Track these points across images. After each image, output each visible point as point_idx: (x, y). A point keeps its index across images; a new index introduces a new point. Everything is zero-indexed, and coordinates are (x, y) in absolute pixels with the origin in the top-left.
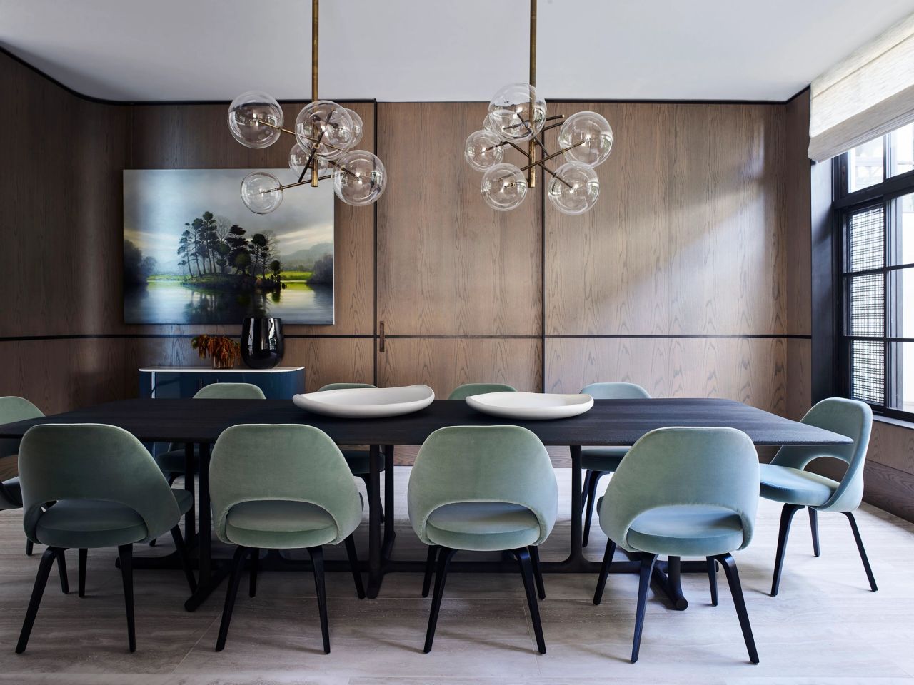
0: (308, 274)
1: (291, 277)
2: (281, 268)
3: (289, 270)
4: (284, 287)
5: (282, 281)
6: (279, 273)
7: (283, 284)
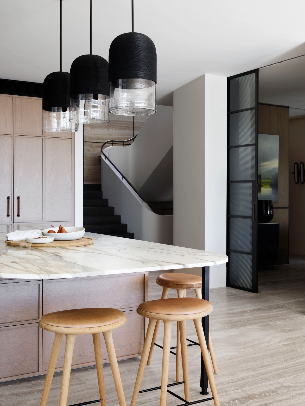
0: (270, 181)
1: (265, 182)
2: (261, 178)
3: (264, 179)
4: (262, 186)
5: (262, 184)
6: (260, 180)
7: (262, 185)
